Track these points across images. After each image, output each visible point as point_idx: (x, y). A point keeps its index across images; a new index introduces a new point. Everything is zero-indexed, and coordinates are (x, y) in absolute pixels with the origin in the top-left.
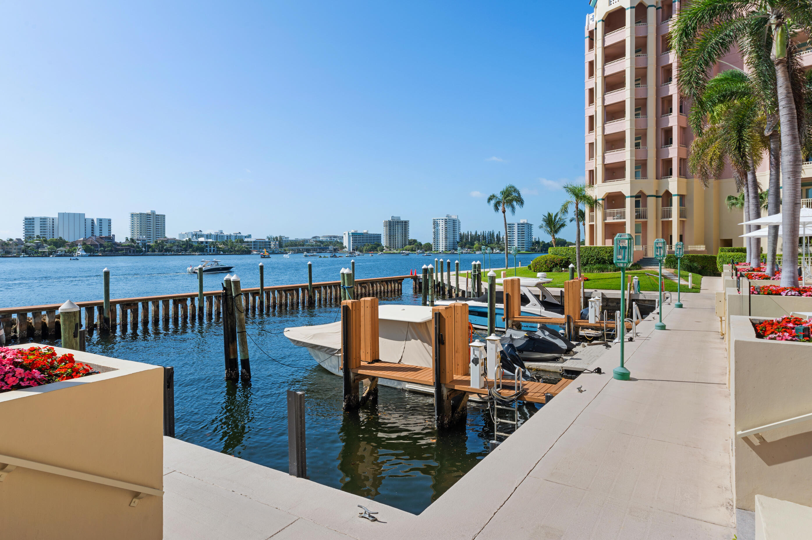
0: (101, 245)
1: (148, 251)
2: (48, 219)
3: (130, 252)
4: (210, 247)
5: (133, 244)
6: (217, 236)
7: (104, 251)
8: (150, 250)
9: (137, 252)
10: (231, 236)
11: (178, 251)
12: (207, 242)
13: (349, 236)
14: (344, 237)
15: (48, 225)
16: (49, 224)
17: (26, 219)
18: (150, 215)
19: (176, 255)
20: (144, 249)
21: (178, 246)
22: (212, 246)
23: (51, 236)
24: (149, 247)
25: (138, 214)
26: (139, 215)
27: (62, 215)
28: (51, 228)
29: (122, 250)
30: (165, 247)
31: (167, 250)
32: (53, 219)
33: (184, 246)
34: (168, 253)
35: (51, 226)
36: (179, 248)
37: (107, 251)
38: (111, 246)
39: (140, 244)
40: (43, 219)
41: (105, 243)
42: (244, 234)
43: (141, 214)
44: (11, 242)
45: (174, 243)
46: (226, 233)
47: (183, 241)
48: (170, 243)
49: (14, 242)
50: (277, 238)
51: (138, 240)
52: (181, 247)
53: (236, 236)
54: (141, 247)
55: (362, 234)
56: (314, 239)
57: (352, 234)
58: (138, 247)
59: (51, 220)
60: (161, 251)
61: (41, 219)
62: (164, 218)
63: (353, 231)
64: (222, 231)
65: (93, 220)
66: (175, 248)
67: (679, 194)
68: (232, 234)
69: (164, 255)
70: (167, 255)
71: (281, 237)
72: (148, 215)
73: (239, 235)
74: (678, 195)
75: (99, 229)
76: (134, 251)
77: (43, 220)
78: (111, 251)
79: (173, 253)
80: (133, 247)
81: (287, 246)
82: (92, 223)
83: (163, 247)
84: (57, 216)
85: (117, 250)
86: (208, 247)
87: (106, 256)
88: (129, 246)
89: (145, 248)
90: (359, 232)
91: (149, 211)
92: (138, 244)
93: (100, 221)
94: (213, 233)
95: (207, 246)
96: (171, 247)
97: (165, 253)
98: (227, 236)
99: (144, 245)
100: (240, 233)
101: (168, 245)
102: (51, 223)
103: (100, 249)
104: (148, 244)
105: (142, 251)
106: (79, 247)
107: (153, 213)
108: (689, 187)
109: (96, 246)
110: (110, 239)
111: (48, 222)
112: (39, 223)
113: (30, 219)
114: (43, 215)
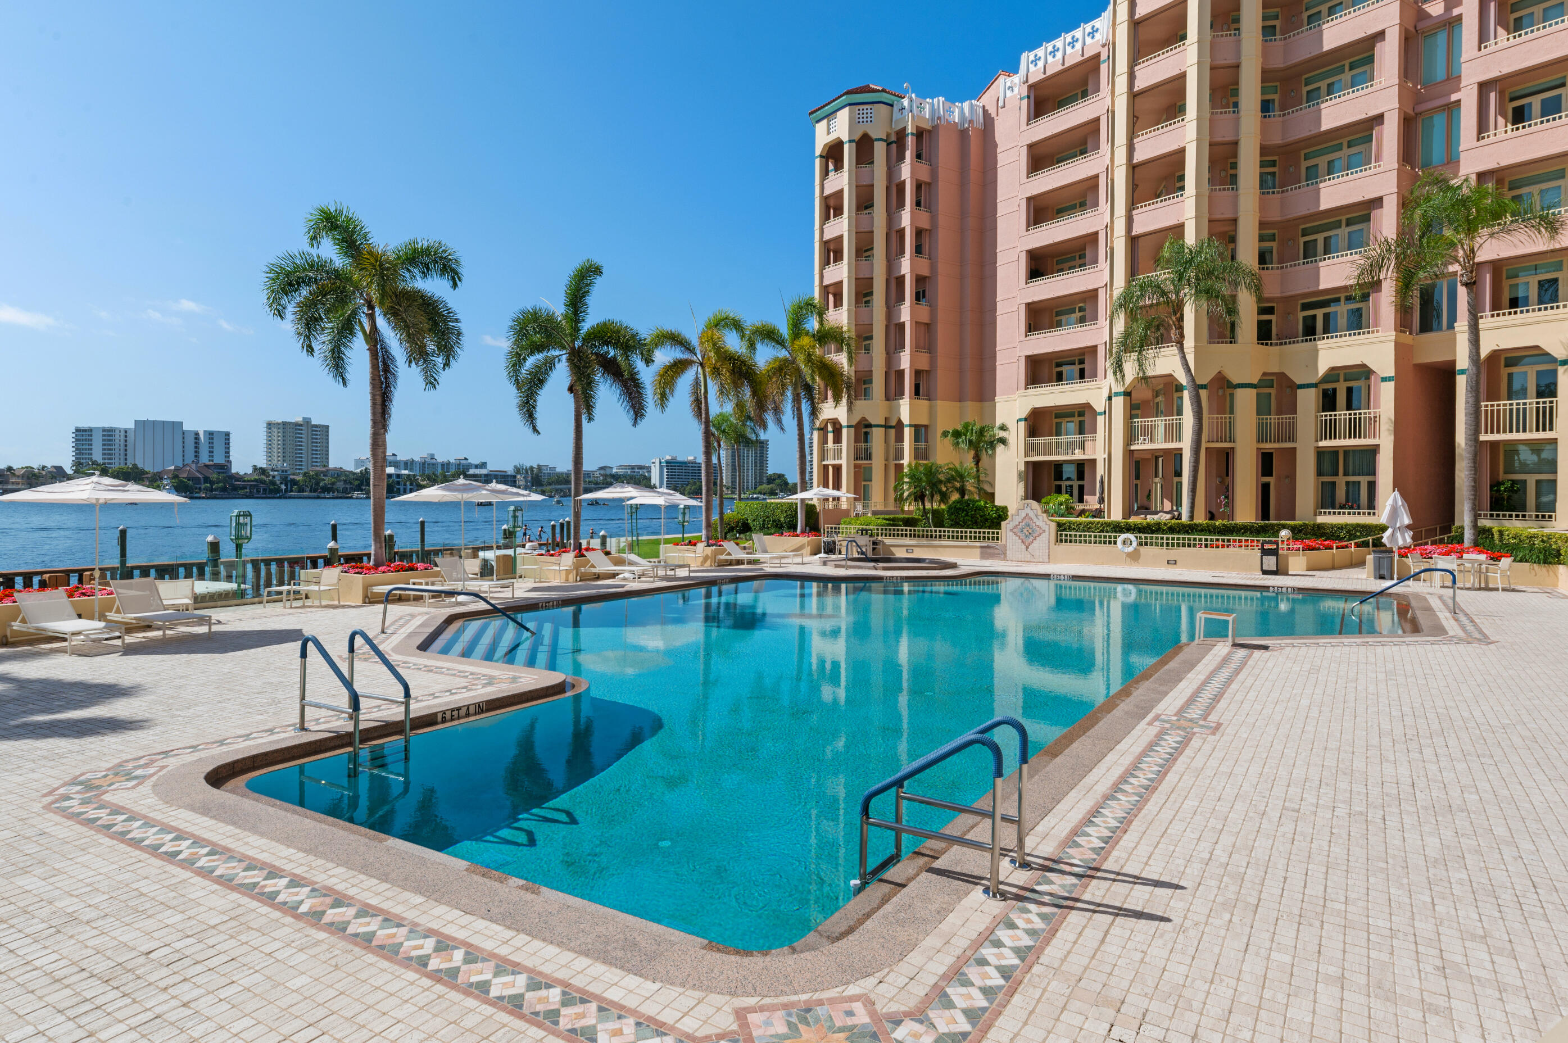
0: (206, 479)
1: (292, 491)
2: (117, 432)
3: (258, 492)
4: (405, 485)
5: (263, 477)
6: (424, 463)
7: (212, 490)
8: (295, 488)
9: (271, 491)
10: (449, 463)
11: (345, 491)
12: (398, 476)
13: (661, 467)
14: (653, 468)
15: (117, 441)
16: (119, 439)
17: (78, 430)
18: (301, 425)
19: (341, 498)
20: (283, 487)
21: (345, 481)
22: (408, 483)
23: (122, 461)
24: (294, 482)
25: (278, 424)
26: (281, 426)
27: (142, 425)
28: (122, 448)
29: (244, 488)
30: (321, 484)
31: (326, 489)
32: (126, 432)
33: (357, 483)
34: (326, 495)
35: (122, 443)
36: (348, 486)
37: (216, 490)
38: (224, 481)
39: (277, 478)
40: (109, 431)
41: (214, 476)
42: (474, 460)
43: (284, 423)
44: (44, 473)
45: (338, 476)
46: (440, 459)
47: (354, 474)
48: (332, 476)
49: (50, 472)
50: (532, 468)
51: (273, 470)
52: (351, 483)
53: (459, 464)
54: (278, 482)
55: (685, 463)
56: (602, 472)
57: (667, 462)
58: (273, 483)
59: (123, 433)
60: (315, 491)
61: (104, 431)
62: (327, 432)
63: (668, 458)
64: (433, 455)
65: (197, 434)
66: (340, 485)
67: (913, 423)
68: (452, 461)
69: (319, 498)
70: (325, 498)
71: (539, 467)
72: (297, 424)
73: (464, 462)
74: (910, 426)
75: (208, 449)
76: (265, 490)
77: (109, 433)
78: (224, 489)
79: (336, 494)
80: (263, 482)
81: (550, 484)
82: (196, 439)
83: (317, 484)
84: (133, 427)
85: (235, 488)
86: (402, 483)
87: (215, 498)
88: (256, 480)
89: (286, 485)
90: (680, 459)
91: (299, 419)
92: (274, 477)
93: (211, 435)
94: (417, 459)
95: (398, 483)
96: (333, 484)
97: (323, 495)
98: (443, 465)
99: (285, 480)
100: (466, 459)
101: (327, 480)
102: (122, 438)
103: (203, 486)
104: (292, 477)
105: (279, 490)
106: (165, 482)
107: (307, 421)
108: (932, 413)
109: (196, 480)
110: (224, 467)
111: (117, 436)
112: (101, 438)
113: (85, 431)
114: (107, 425)
